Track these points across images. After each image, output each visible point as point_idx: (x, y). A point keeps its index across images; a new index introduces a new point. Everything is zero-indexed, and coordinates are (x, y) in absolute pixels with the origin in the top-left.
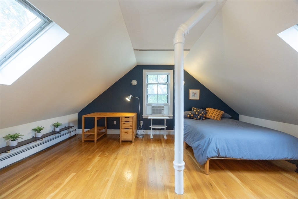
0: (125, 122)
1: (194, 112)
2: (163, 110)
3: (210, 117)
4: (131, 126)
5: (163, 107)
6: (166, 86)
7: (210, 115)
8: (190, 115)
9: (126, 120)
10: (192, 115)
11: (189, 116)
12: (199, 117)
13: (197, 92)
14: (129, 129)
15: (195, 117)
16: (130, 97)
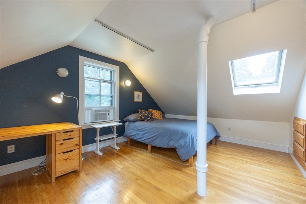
0: (64, 140)
1: (144, 114)
2: (109, 114)
3: (156, 117)
4: (76, 145)
5: (109, 111)
6: (109, 85)
7: (156, 115)
8: (141, 117)
9: (67, 136)
10: (143, 118)
11: (139, 118)
12: (149, 118)
13: (140, 94)
14: (72, 151)
15: (146, 119)
16: (62, 96)
